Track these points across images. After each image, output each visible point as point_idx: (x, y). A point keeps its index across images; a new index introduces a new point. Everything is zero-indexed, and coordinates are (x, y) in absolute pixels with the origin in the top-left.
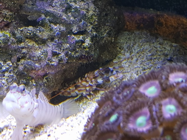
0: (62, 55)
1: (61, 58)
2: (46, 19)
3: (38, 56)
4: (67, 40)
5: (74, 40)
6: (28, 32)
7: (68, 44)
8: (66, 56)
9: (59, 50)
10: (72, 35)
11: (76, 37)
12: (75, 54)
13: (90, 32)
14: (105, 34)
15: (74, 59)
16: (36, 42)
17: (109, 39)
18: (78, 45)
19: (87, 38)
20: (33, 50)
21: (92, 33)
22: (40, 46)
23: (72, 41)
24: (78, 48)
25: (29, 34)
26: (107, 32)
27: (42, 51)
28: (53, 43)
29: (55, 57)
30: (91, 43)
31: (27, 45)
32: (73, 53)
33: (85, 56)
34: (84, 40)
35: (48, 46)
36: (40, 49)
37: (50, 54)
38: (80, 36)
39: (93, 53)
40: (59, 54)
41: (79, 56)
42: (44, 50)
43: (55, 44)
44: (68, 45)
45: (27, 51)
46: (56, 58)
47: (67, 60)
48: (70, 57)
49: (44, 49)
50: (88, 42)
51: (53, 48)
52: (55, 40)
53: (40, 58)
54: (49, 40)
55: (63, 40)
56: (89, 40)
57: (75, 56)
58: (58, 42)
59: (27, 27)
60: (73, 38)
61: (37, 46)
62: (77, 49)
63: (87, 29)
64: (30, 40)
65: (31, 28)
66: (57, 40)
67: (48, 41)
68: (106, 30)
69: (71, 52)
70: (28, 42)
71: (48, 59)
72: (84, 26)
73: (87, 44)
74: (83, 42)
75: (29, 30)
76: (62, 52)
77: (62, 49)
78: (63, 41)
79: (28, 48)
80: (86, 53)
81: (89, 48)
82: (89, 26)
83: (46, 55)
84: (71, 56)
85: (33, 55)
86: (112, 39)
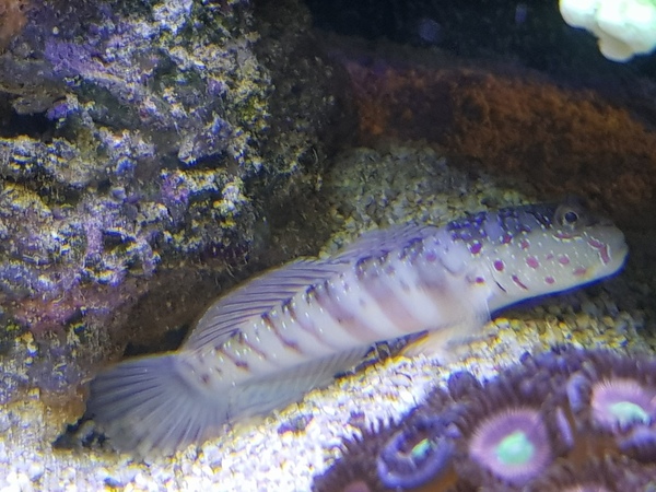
0: (138, 246)
1: (136, 258)
3: (51, 247)
4: (158, 188)
5: (183, 190)
6: (16, 158)
7: (163, 204)
8: (153, 248)
9: (130, 225)
10: (178, 171)
11: (191, 180)
12: (186, 241)
13: (241, 160)
14: (294, 164)
15: (183, 258)
16: (42, 193)
17: (306, 179)
18: (199, 209)
19: (231, 180)
20: (30, 226)
21: (248, 162)
22: (59, 209)
23: (178, 195)
24: (197, 219)
25: (17, 167)
26: (298, 155)
27: (66, 228)
28: (109, 200)
29: (113, 253)
30: (243, 198)
31: (9, 206)
32: (179, 238)
33: (220, 246)
34: (220, 189)
35: (87, 210)
36: (58, 223)
37: (94, 241)
38: (207, 176)
39: (249, 236)
40: (129, 240)
41: (199, 246)
42: (71, 226)
43: (116, 203)
44: (162, 208)
45: (9, 228)
46: (118, 255)
47: (158, 263)
48: (169, 252)
49: (72, 223)
50: (233, 196)
51: (107, 220)
52: (113, 189)
53: (56, 255)
54: (91, 190)
55: (142, 188)
56: (237, 189)
57: (185, 248)
58: (125, 196)
59: (9, 141)
60: (182, 181)
61: (46, 210)
62: (194, 221)
63: (231, 148)
64: (22, 189)
65: (24, 143)
66: (121, 189)
67: (87, 192)
68: (294, 148)
69: (172, 234)
70: (11, 196)
71: (87, 259)
72: (220, 138)
73: (231, 205)
74: (216, 195)
75: (17, 153)
76: (139, 233)
77: (139, 221)
78: (143, 193)
79: (12, 217)
80: (225, 236)
81: (236, 218)
82: (238, 134)
83: (81, 247)
84: (173, 248)
85: (30, 244)
86: (314, 180)
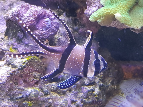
0: (78, 102)
2: (65, 76)
3: (61, 104)
4: (81, 90)
5: (86, 90)
7: (82, 93)
9: (76, 98)
10: (85, 86)
11: (88, 88)
12: (88, 100)
17: (113, 87)
19: (96, 87)
20: (56, 100)
22: (62, 96)
27: (63, 100)
28: (71, 93)
29: (73, 104)
31: (52, 96)
32: (86, 100)
34: (94, 89)
36: (62, 99)
37: (69, 102)
38: (91, 87)
39: (101, 99)
42: (64, 99)
43: (73, 94)
44: (82, 94)
45: (52, 101)
56: (98, 89)
58: (74, 92)
59: (51, 83)
63: (96, 81)
68: (109, 80)
70: (52, 94)
76: (78, 99)
77: (78, 97)
78: (78, 91)
80: (96, 99)
85: (57, 104)
86: (115, 87)
